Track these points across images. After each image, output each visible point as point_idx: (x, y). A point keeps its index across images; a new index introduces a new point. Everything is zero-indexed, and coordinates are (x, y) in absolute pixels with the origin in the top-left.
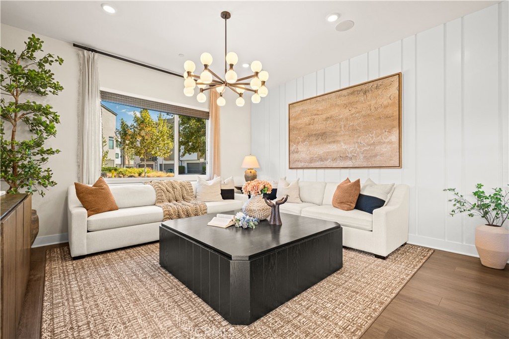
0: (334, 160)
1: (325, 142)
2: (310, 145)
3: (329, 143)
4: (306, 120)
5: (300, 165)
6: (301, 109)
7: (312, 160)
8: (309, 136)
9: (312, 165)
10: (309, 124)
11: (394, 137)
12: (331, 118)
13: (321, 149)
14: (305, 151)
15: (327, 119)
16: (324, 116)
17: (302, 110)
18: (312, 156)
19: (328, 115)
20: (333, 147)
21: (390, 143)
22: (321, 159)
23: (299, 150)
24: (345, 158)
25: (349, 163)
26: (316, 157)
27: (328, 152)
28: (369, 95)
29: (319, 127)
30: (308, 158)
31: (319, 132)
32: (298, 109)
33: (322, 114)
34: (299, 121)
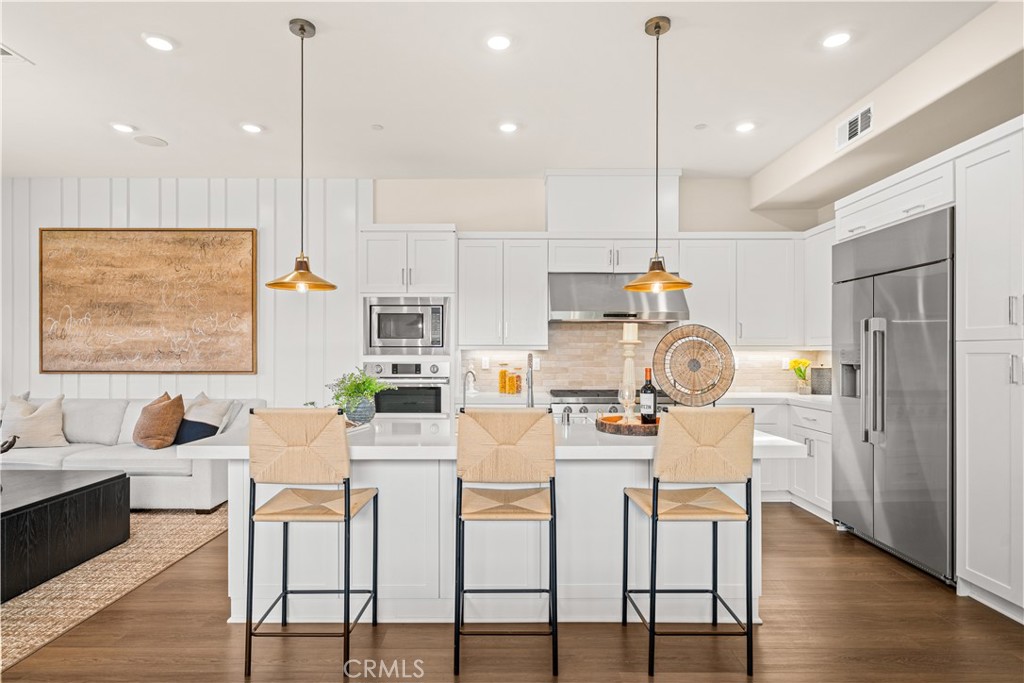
0: (147, 356)
1: (129, 322)
2: (94, 325)
3: (138, 324)
4: (87, 271)
5: (70, 365)
6: (73, 246)
7: (98, 356)
8: (93, 305)
9: (101, 365)
10: (94, 282)
11: (245, 326)
12: (141, 277)
13: (118, 336)
14: (80, 336)
15: (133, 278)
16: (127, 272)
17: (76, 250)
18: (99, 347)
19: (136, 271)
20: (146, 334)
21: (240, 334)
22: (120, 354)
23: (69, 331)
24: (167, 354)
25: (176, 365)
26: (108, 350)
27: (135, 342)
28: (210, 252)
29: (116, 290)
30: (90, 350)
31: (116, 300)
32: (66, 245)
33: (122, 267)
34: (67, 272)
